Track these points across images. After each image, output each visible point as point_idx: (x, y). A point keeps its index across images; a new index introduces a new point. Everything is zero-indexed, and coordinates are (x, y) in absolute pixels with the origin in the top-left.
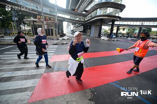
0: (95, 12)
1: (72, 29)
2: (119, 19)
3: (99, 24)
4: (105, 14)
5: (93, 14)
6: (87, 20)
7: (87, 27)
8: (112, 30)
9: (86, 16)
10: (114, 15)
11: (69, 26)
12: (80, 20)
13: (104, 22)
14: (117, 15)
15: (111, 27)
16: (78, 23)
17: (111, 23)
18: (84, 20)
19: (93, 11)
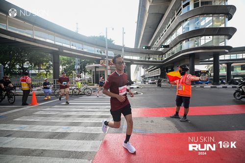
0: (179, 46)
1: (142, 74)
2: (227, 51)
3: (188, 63)
4: (197, 46)
5: (175, 50)
6: (165, 59)
7: (167, 69)
8: (216, 69)
9: (165, 54)
10: (214, 45)
11: (138, 70)
12: (155, 60)
13: (198, 58)
14: (222, 44)
15: (212, 65)
16: (151, 65)
17: (212, 59)
18: (162, 59)
19: (175, 45)
